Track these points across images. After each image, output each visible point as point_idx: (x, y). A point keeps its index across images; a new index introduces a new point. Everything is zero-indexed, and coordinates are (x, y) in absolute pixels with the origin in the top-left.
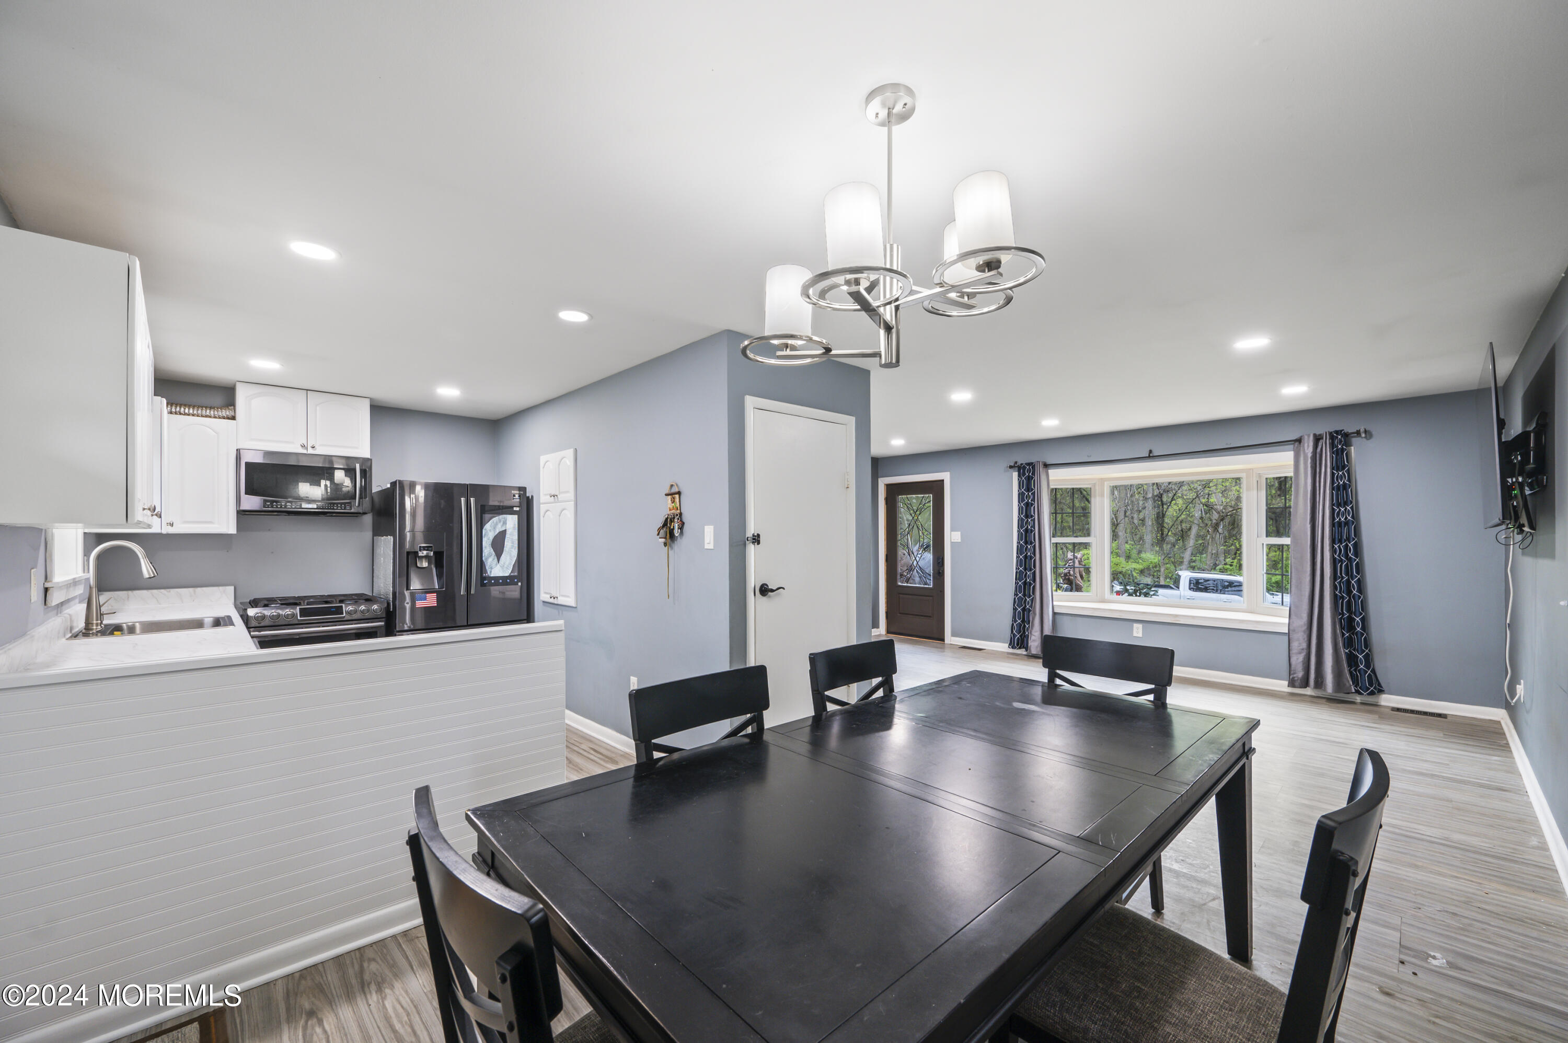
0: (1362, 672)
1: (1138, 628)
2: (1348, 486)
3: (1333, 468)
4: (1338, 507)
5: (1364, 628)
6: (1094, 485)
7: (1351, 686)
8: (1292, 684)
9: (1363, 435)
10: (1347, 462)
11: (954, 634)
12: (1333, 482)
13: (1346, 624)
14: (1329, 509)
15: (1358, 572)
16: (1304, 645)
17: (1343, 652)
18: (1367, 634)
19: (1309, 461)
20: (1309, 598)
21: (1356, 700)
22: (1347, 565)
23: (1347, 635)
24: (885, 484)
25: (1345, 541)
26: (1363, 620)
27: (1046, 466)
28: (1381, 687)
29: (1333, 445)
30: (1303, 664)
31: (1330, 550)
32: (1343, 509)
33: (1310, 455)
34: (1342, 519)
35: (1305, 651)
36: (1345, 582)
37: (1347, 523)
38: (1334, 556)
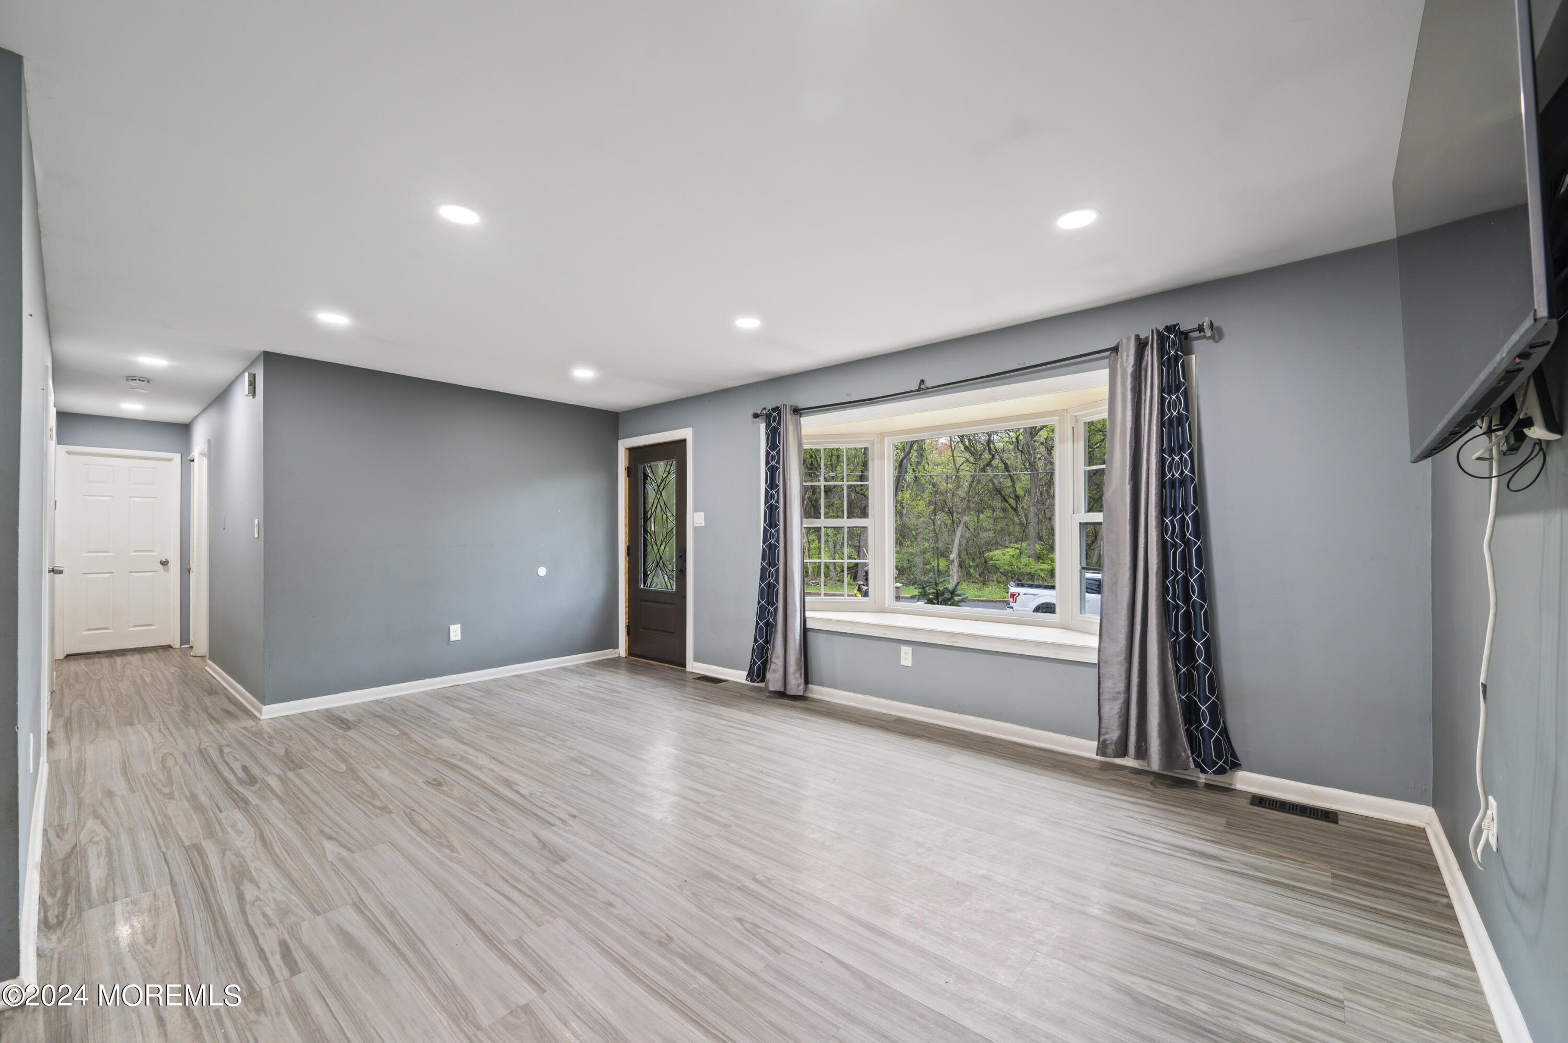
0: (1206, 735)
1: (906, 653)
2: (1185, 417)
3: (1162, 390)
4: (1170, 456)
5: (1208, 660)
6: (873, 443)
7: (1189, 757)
8: (1102, 749)
9: (1208, 333)
10: (1184, 378)
11: (697, 659)
12: (1162, 413)
13: (1181, 651)
14: (1156, 458)
15: (1200, 565)
16: (1121, 686)
17: (1176, 698)
18: (1213, 670)
19: (1129, 380)
20: (1128, 610)
21: (1199, 778)
22: (1183, 552)
23: (1184, 670)
24: (626, 449)
25: (1181, 511)
26: (1207, 645)
27: (797, 411)
28: (1236, 758)
29: (1162, 352)
30: (1120, 717)
31: (1157, 527)
32: (1177, 458)
33: (1130, 370)
34: (1177, 475)
35: (1123, 696)
36: (1180, 581)
37: (1183, 482)
38: (1163, 537)
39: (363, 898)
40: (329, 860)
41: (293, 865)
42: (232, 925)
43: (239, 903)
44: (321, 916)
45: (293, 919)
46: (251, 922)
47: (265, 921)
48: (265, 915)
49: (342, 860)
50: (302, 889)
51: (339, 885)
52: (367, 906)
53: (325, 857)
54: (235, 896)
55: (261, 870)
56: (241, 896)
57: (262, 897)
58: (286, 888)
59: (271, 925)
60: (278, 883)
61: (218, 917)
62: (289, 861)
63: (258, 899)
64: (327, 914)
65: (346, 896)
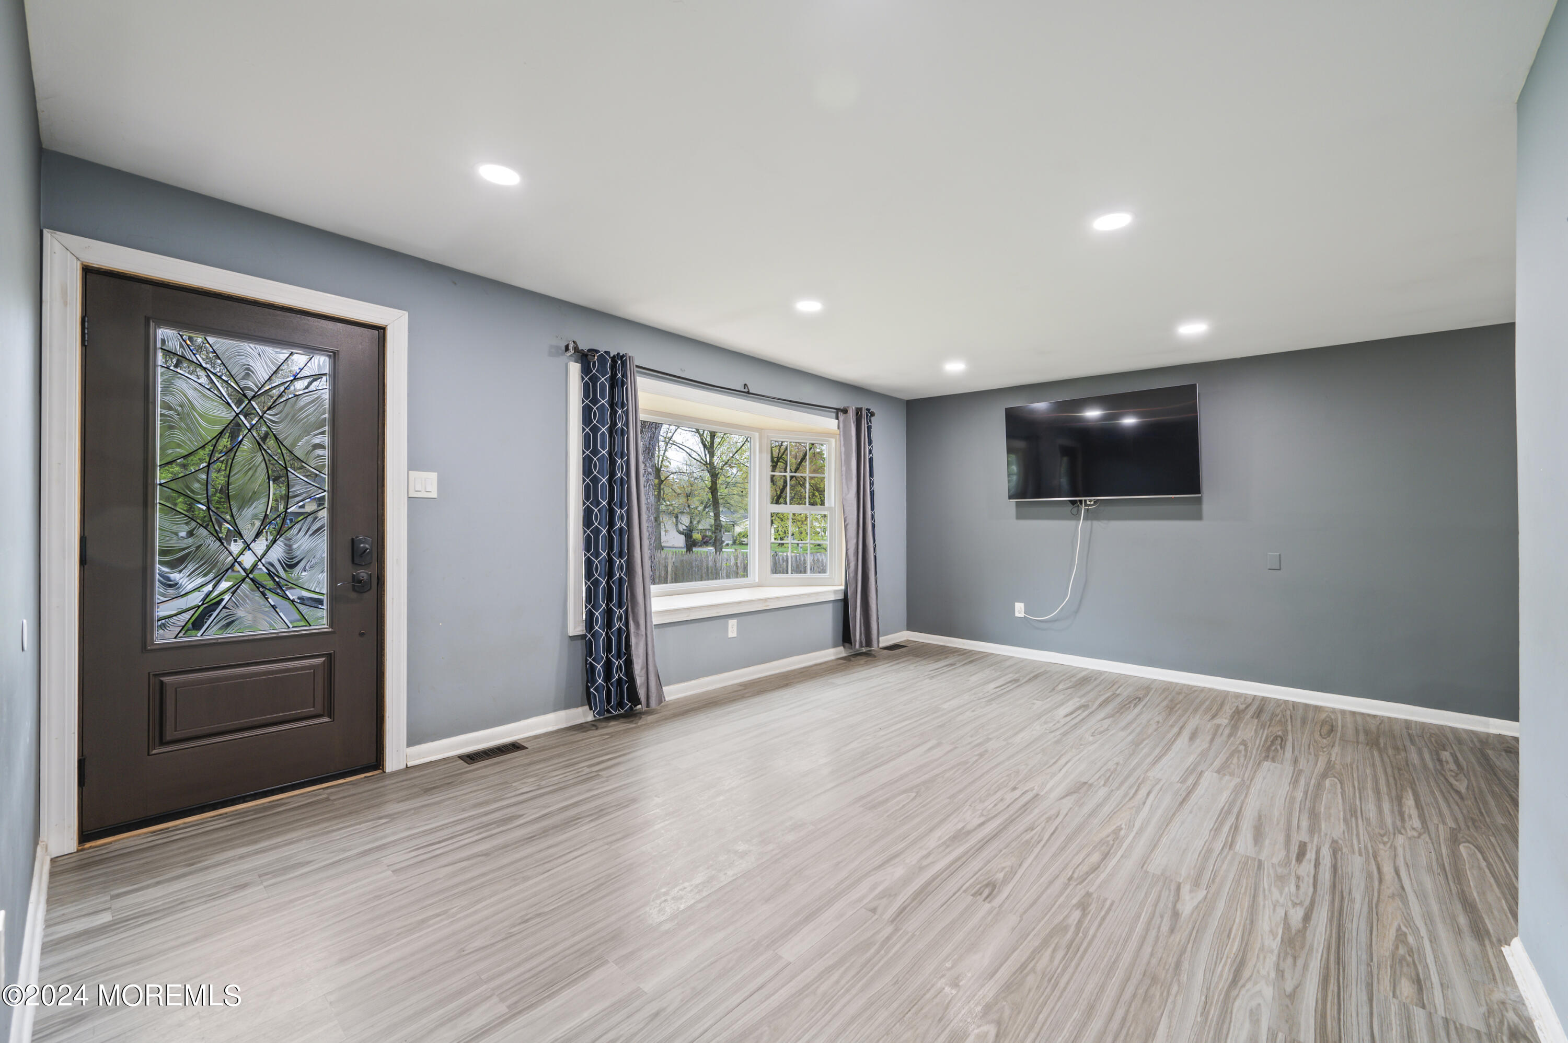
1: (733, 627)
11: (415, 738)
39: (1220, 848)
40: (1206, 892)
41: (1239, 913)
42: (1327, 897)
43: (1312, 913)
44: (1260, 858)
45: (1279, 870)
46: (1311, 889)
47: (1301, 883)
48: (1298, 887)
49: (1196, 884)
50: (1253, 886)
51: (1224, 867)
52: (1225, 842)
53: (1206, 897)
54: (1312, 923)
55: (1271, 931)
56: (1307, 918)
57: (1290, 904)
58: (1265, 896)
59: (1298, 878)
60: (1267, 906)
61: (1336, 914)
62: (1237, 920)
63: (1295, 905)
64: (1254, 856)
65: (1229, 857)
